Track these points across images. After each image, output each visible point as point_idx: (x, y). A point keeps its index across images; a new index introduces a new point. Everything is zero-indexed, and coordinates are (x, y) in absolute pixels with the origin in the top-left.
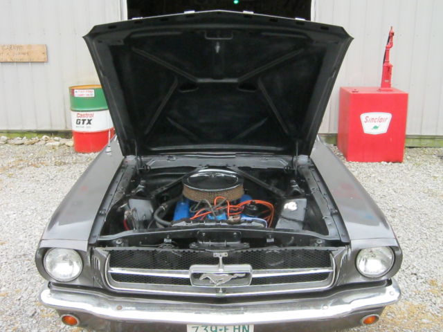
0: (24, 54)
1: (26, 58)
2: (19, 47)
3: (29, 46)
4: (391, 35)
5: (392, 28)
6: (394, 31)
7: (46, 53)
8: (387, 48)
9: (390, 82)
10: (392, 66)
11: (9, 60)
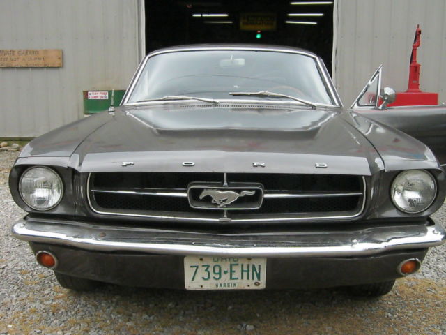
0: (40, 59)
1: (41, 63)
2: (35, 52)
3: (46, 51)
4: (418, 33)
5: (418, 26)
6: (420, 28)
7: (62, 58)
8: (413, 47)
9: (418, 82)
10: (420, 65)
11: (24, 66)
